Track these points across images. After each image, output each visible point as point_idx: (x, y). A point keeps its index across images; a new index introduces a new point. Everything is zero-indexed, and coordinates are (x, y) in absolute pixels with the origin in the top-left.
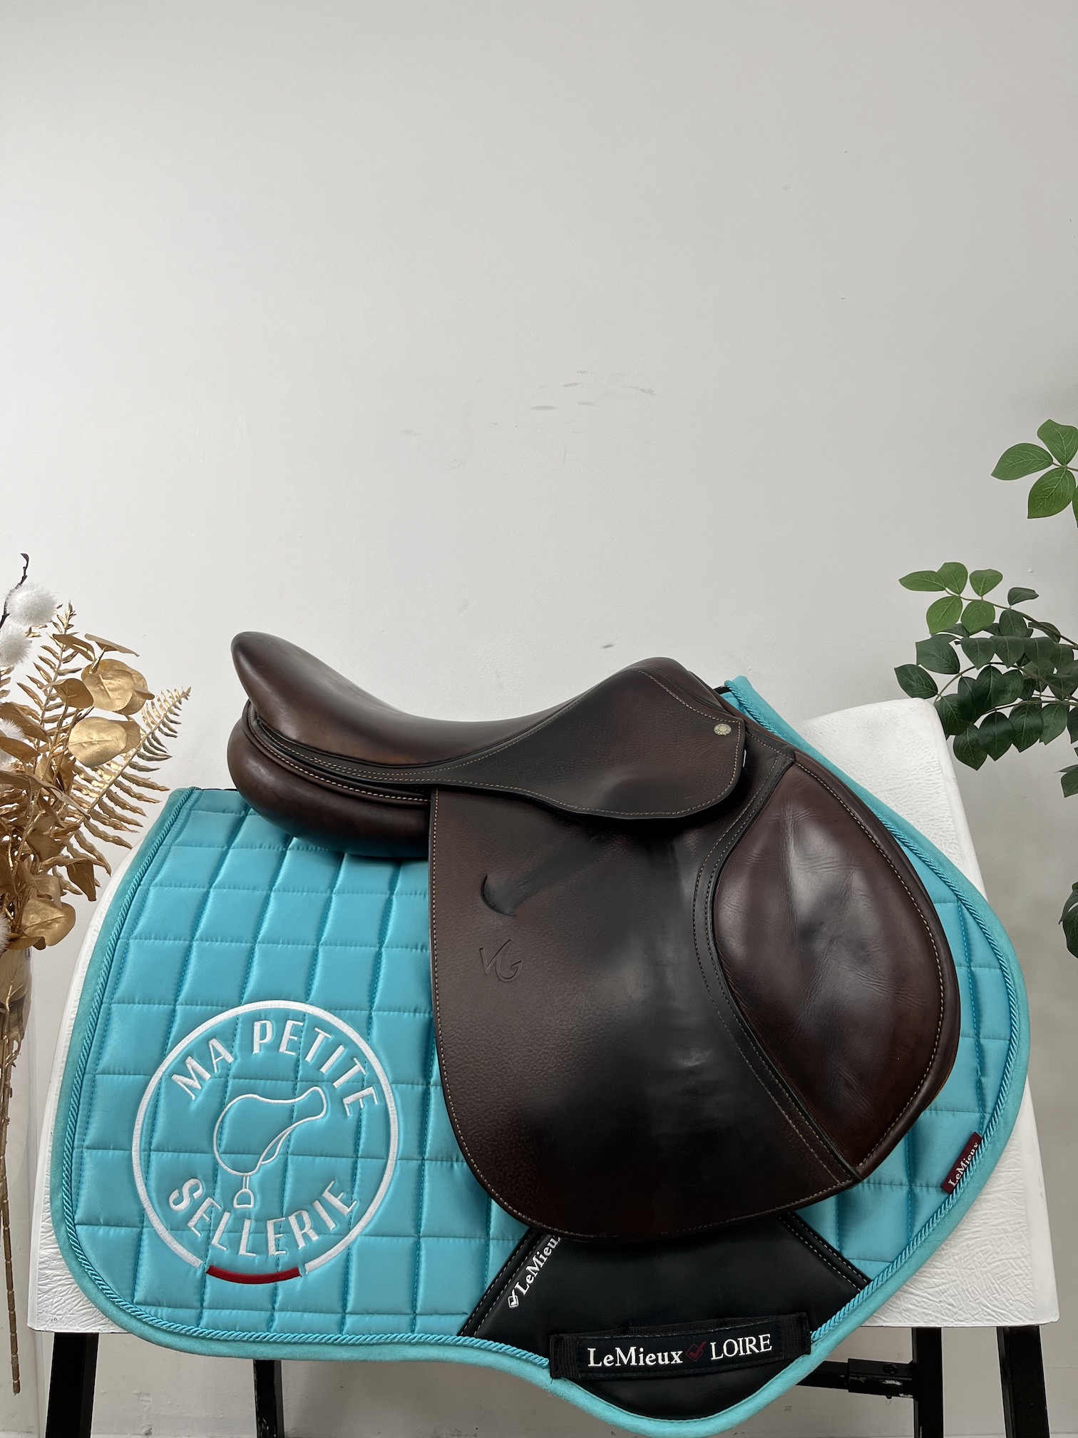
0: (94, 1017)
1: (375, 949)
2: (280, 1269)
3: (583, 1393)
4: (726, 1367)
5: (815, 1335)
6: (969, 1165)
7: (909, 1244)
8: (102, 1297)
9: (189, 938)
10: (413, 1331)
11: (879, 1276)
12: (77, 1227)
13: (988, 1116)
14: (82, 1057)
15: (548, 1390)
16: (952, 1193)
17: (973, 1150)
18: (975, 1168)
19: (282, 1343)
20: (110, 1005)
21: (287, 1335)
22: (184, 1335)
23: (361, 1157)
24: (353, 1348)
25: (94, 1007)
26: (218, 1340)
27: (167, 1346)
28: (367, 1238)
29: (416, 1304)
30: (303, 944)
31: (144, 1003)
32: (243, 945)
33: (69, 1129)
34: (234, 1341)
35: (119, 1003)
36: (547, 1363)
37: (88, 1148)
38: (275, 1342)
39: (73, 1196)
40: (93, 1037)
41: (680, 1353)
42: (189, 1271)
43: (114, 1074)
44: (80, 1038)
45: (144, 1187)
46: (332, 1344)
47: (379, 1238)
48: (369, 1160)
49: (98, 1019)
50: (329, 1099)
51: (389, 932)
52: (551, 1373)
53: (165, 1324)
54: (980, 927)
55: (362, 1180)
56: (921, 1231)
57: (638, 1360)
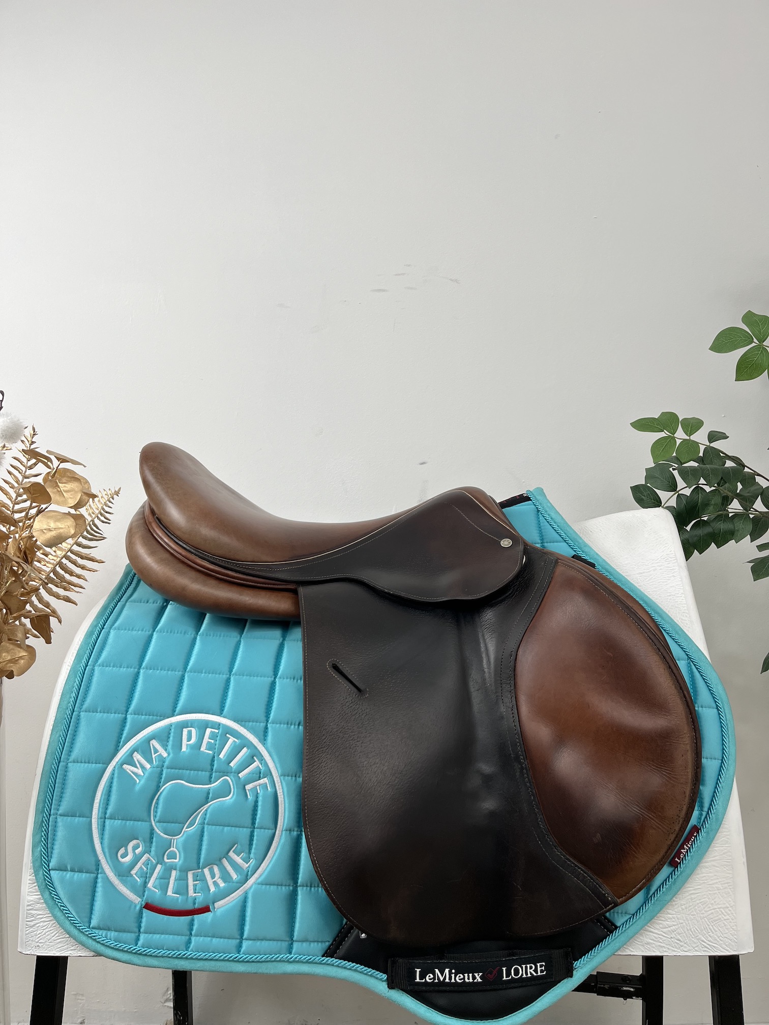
0: (68, 721)
1: (271, 679)
2: (196, 906)
3: (410, 1000)
4: (513, 985)
5: (576, 964)
6: (690, 848)
7: (645, 903)
8: (67, 923)
9: (138, 667)
10: (290, 953)
11: (623, 924)
12: (51, 871)
13: (704, 814)
14: (58, 750)
15: (386, 996)
16: (677, 867)
17: (693, 837)
18: (694, 850)
19: (196, 959)
20: (80, 713)
21: (200, 953)
22: (127, 951)
23: (257, 828)
24: (247, 964)
25: (68, 714)
26: (151, 956)
27: (114, 959)
28: (260, 886)
29: (293, 934)
30: (219, 674)
31: (104, 712)
32: (177, 673)
33: (47, 801)
34: (162, 957)
35: (86, 712)
36: (386, 978)
37: (60, 815)
38: (191, 958)
39: (49, 850)
40: (67, 735)
41: (481, 974)
42: (130, 907)
43: (81, 762)
44: (57, 736)
45: (100, 844)
46: (233, 961)
47: (268, 886)
48: (263, 830)
49: (70, 723)
50: (235, 787)
51: (282, 668)
52: (388, 985)
53: (113, 943)
54: (703, 678)
55: (256, 845)
56: (654, 893)
57: (450, 978)
